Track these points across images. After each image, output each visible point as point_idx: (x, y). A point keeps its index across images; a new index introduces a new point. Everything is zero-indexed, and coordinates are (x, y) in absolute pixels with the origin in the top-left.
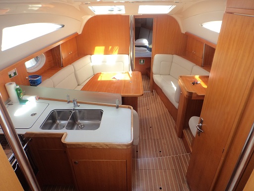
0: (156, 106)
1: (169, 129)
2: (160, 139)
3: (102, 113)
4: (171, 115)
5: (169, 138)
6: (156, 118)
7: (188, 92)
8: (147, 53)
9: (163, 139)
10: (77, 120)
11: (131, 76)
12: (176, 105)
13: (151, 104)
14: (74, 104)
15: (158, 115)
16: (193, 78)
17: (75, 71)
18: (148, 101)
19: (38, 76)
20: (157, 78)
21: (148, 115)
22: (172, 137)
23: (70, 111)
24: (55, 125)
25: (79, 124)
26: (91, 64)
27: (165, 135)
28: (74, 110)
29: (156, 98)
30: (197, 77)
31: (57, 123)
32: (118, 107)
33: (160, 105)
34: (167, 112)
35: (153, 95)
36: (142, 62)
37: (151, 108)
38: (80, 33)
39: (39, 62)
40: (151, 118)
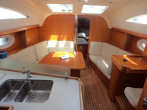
0: (92, 77)
1: (103, 95)
2: (98, 103)
3: (52, 84)
4: (104, 83)
5: (104, 102)
6: (93, 86)
7: (122, 67)
8: (85, 42)
9: (100, 103)
10: (29, 90)
11: (75, 55)
12: (109, 77)
13: (88, 75)
14: (28, 74)
15: (94, 83)
16: (122, 56)
17: (35, 50)
18: (86, 73)
19: (5, 52)
20: (92, 58)
21: (87, 83)
22: (106, 101)
23: (23, 81)
24: (8, 94)
25: (31, 93)
26: (48, 47)
27: (101, 99)
28: (27, 80)
29: (92, 72)
30: (125, 56)
31: (10, 92)
32: (66, 78)
33: (95, 76)
34: (100, 82)
35: (89, 69)
36: (81, 47)
37: (89, 78)
38: (41, 25)
39: (9, 42)
40: (89, 86)
